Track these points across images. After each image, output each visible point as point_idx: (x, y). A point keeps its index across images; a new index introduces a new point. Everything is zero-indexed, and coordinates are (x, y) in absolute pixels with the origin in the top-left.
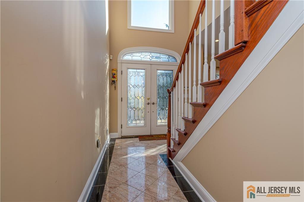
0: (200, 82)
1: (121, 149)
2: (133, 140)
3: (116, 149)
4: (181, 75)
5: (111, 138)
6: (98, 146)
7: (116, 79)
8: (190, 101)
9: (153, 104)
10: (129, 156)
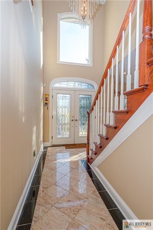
0: (112, 110)
1: (52, 155)
2: (61, 148)
3: (48, 156)
4: (98, 102)
5: (44, 147)
6: (34, 155)
7: (48, 102)
8: (104, 123)
9: (76, 120)
10: (58, 161)
